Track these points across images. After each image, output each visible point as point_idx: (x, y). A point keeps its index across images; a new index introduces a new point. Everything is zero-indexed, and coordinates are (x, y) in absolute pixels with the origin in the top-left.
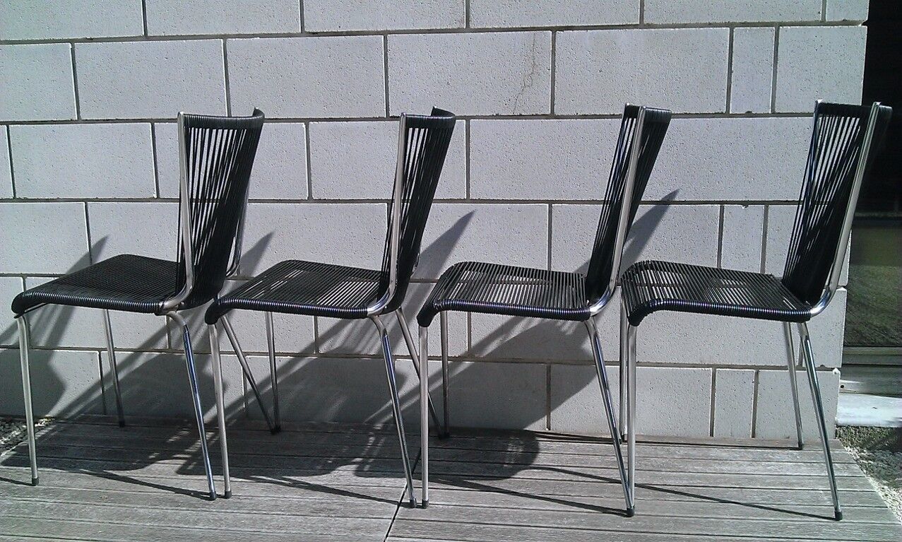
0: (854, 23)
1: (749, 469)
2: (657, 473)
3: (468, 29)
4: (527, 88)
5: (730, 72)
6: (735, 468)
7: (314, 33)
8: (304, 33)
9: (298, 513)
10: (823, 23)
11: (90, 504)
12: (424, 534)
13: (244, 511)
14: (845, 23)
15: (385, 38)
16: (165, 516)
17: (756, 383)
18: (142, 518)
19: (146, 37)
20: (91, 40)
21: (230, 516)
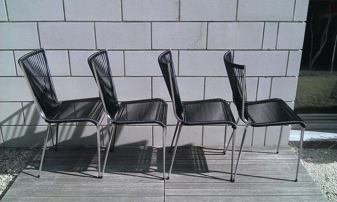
0: (302, 22)
3: (180, 21)
4: (198, 40)
5: (263, 36)
7: (126, 21)
8: (123, 21)
9: (134, 182)
10: (293, 22)
12: (176, 187)
13: (117, 182)
14: (300, 22)
15: (151, 24)
16: (92, 186)
17: (266, 129)
19: (65, 21)
20: (44, 21)
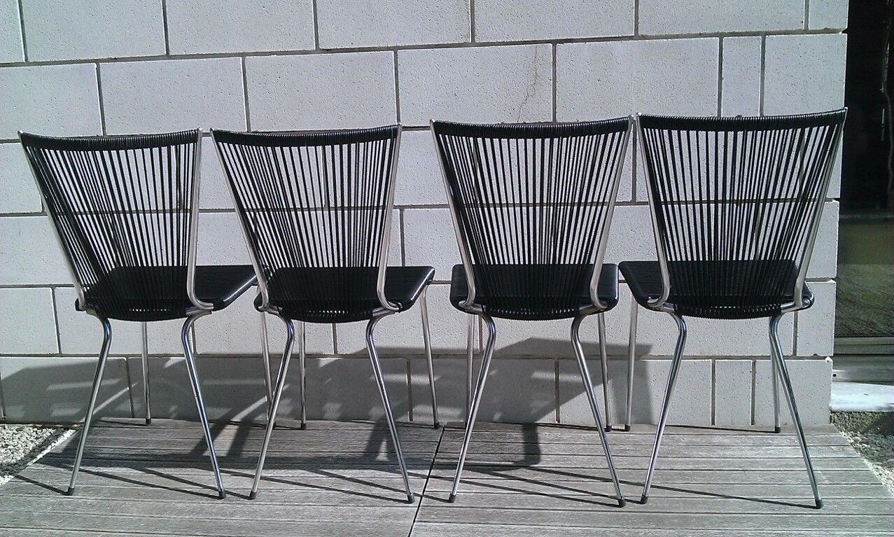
0: (835, 31)
1: (750, 454)
2: (664, 459)
3: (474, 44)
4: (530, 97)
5: (721, 79)
6: (738, 454)
7: (328, 50)
8: (318, 51)
9: (328, 504)
10: (806, 31)
11: (130, 501)
12: (450, 518)
13: (278, 504)
14: (827, 31)
15: (396, 53)
16: (202, 509)
17: (754, 372)
18: (181, 512)
19: (168, 56)
20: (116, 60)
21: (265, 508)
